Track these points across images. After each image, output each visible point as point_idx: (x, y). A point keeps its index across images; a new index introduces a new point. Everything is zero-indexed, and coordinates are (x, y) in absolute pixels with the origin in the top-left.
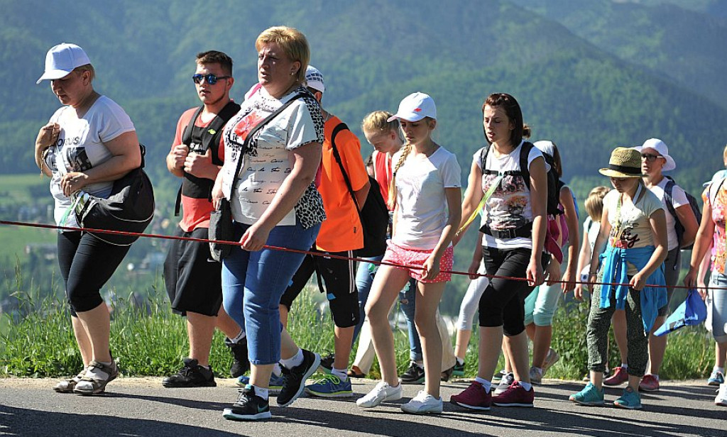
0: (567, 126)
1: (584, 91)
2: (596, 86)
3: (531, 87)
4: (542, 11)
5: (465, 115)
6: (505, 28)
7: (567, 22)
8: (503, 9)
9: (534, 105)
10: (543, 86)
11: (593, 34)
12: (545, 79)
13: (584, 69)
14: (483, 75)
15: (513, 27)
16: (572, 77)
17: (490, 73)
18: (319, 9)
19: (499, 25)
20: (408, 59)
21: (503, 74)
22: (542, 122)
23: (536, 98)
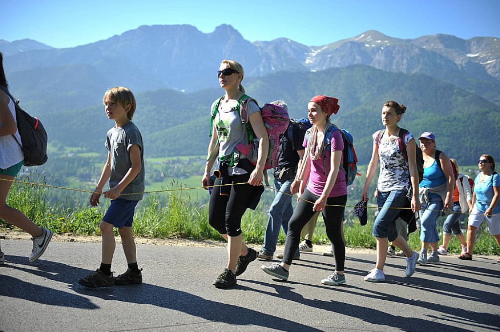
0: (484, 140)
1: (492, 125)
2: (497, 124)
3: (467, 124)
4: (473, 91)
5: (438, 135)
6: (456, 99)
7: (484, 96)
8: (455, 91)
9: (469, 131)
10: (473, 123)
11: (496, 101)
12: (474, 120)
13: (492, 116)
14: (446, 118)
15: (460, 98)
16: (486, 119)
17: (449, 118)
18: (376, 92)
19: (454, 98)
20: (413, 112)
21: (455, 118)
22: (472, 139)
23: (470, 129)
